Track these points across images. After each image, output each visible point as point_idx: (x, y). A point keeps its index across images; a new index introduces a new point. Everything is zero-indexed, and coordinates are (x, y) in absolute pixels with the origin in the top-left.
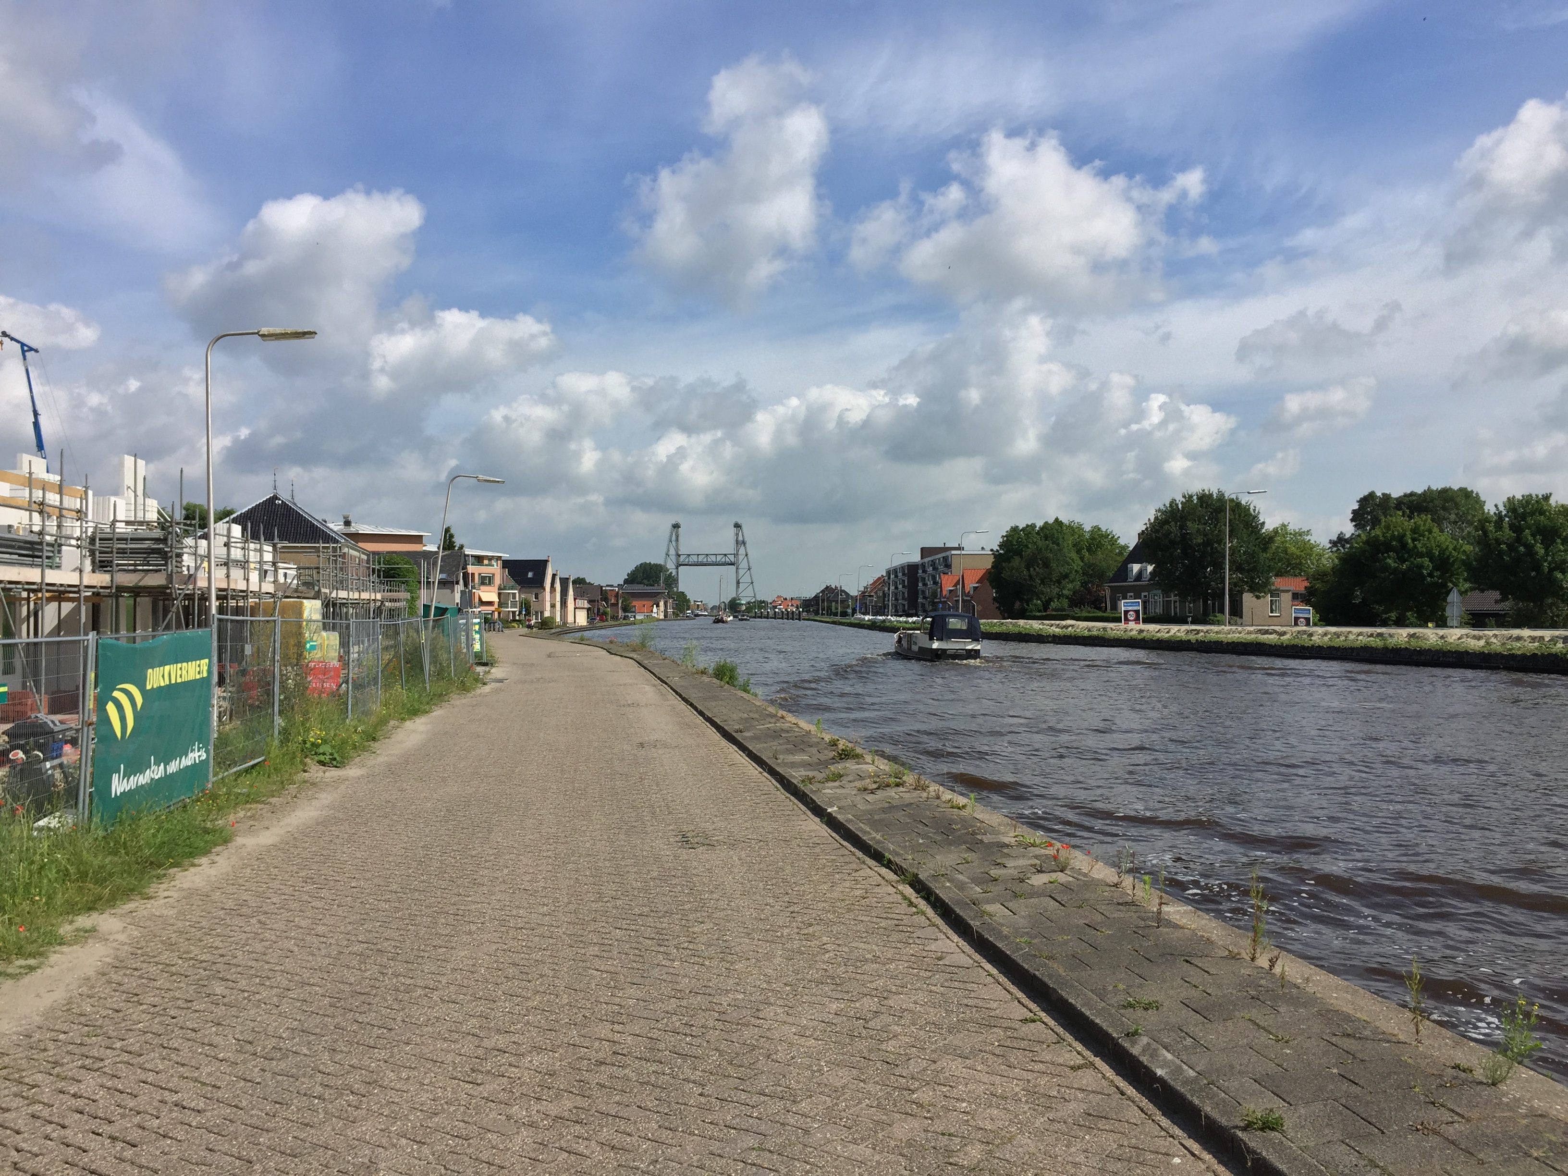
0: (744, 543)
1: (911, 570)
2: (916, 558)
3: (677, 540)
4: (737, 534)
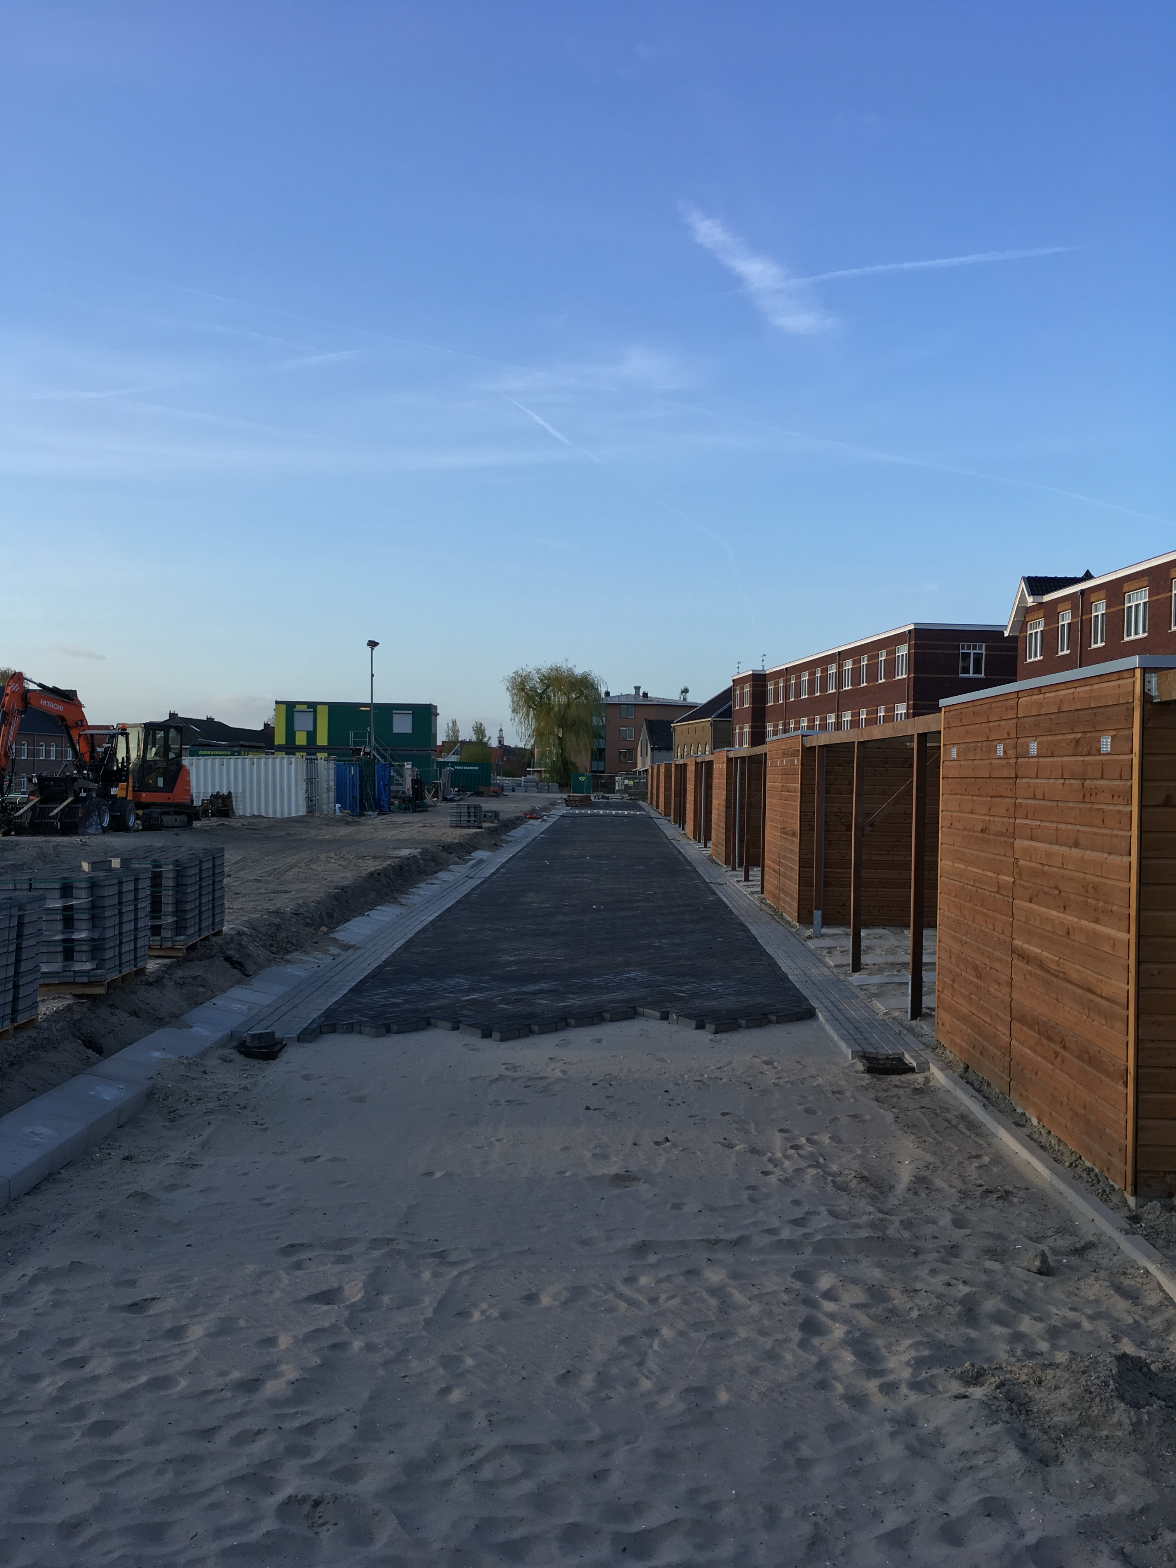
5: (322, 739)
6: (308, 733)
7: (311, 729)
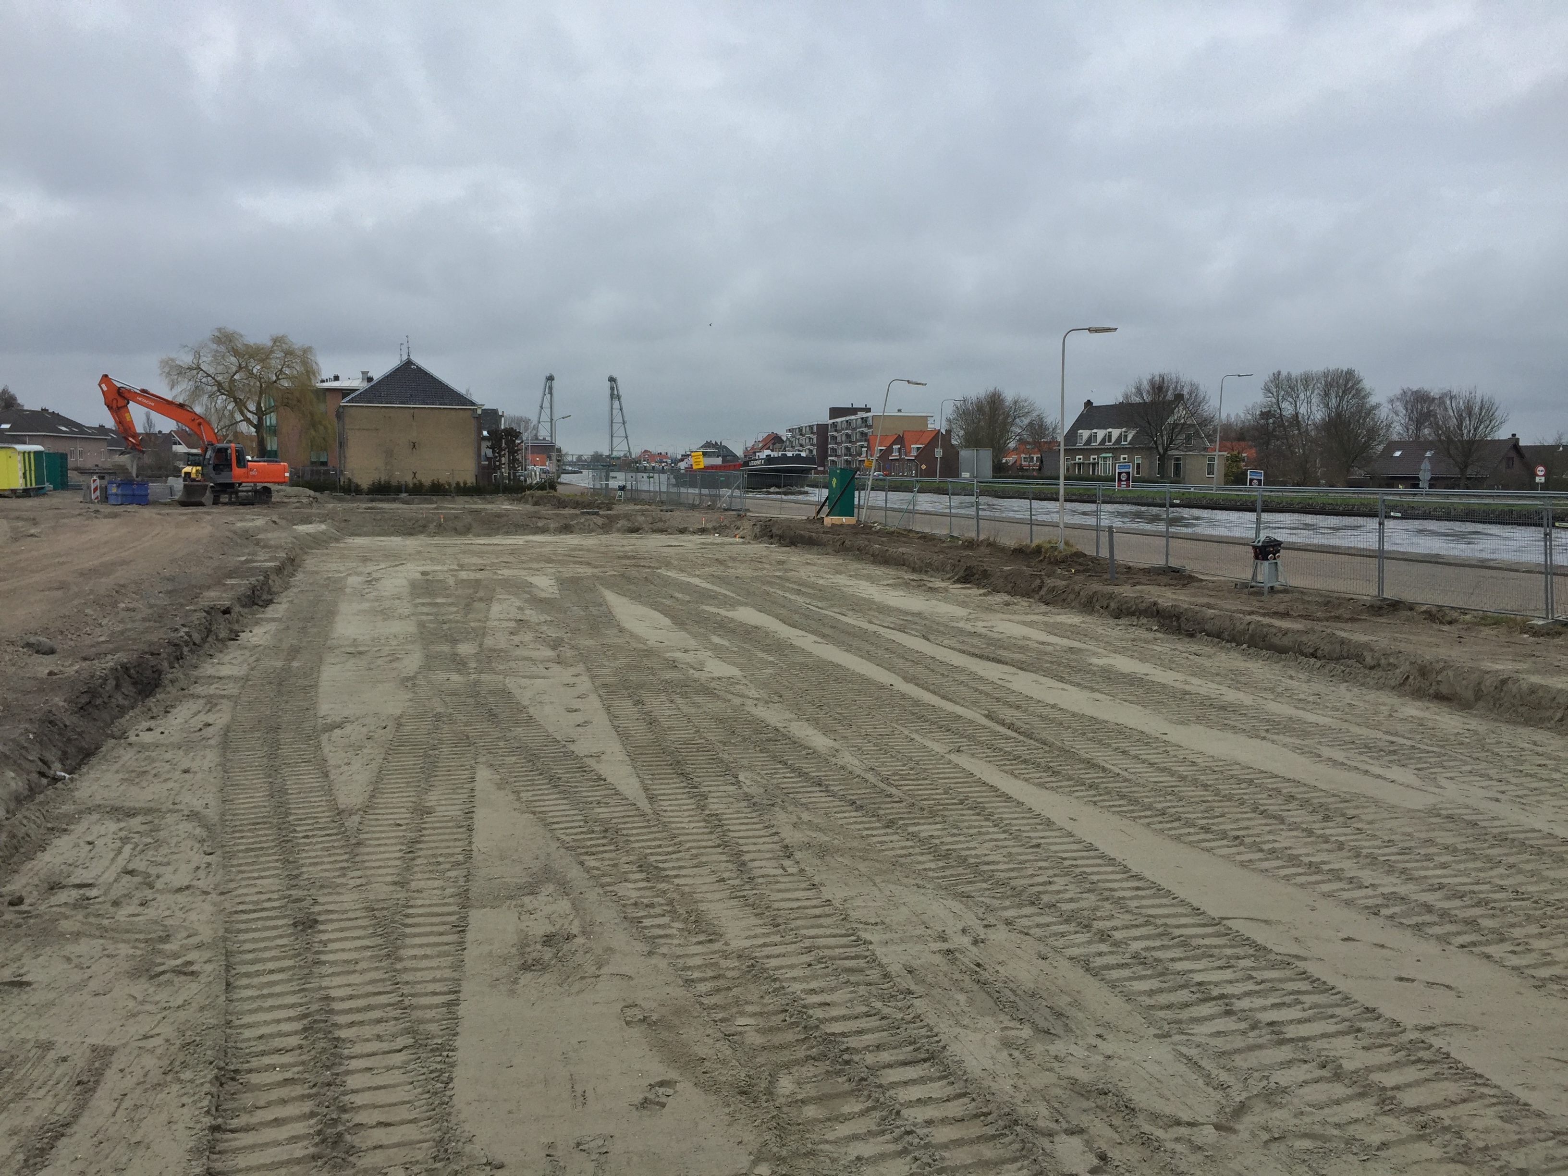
0: (619, 397)
1: (822, 430)
2: (824, 417)
3: (551, 393)
4: (612, 389)
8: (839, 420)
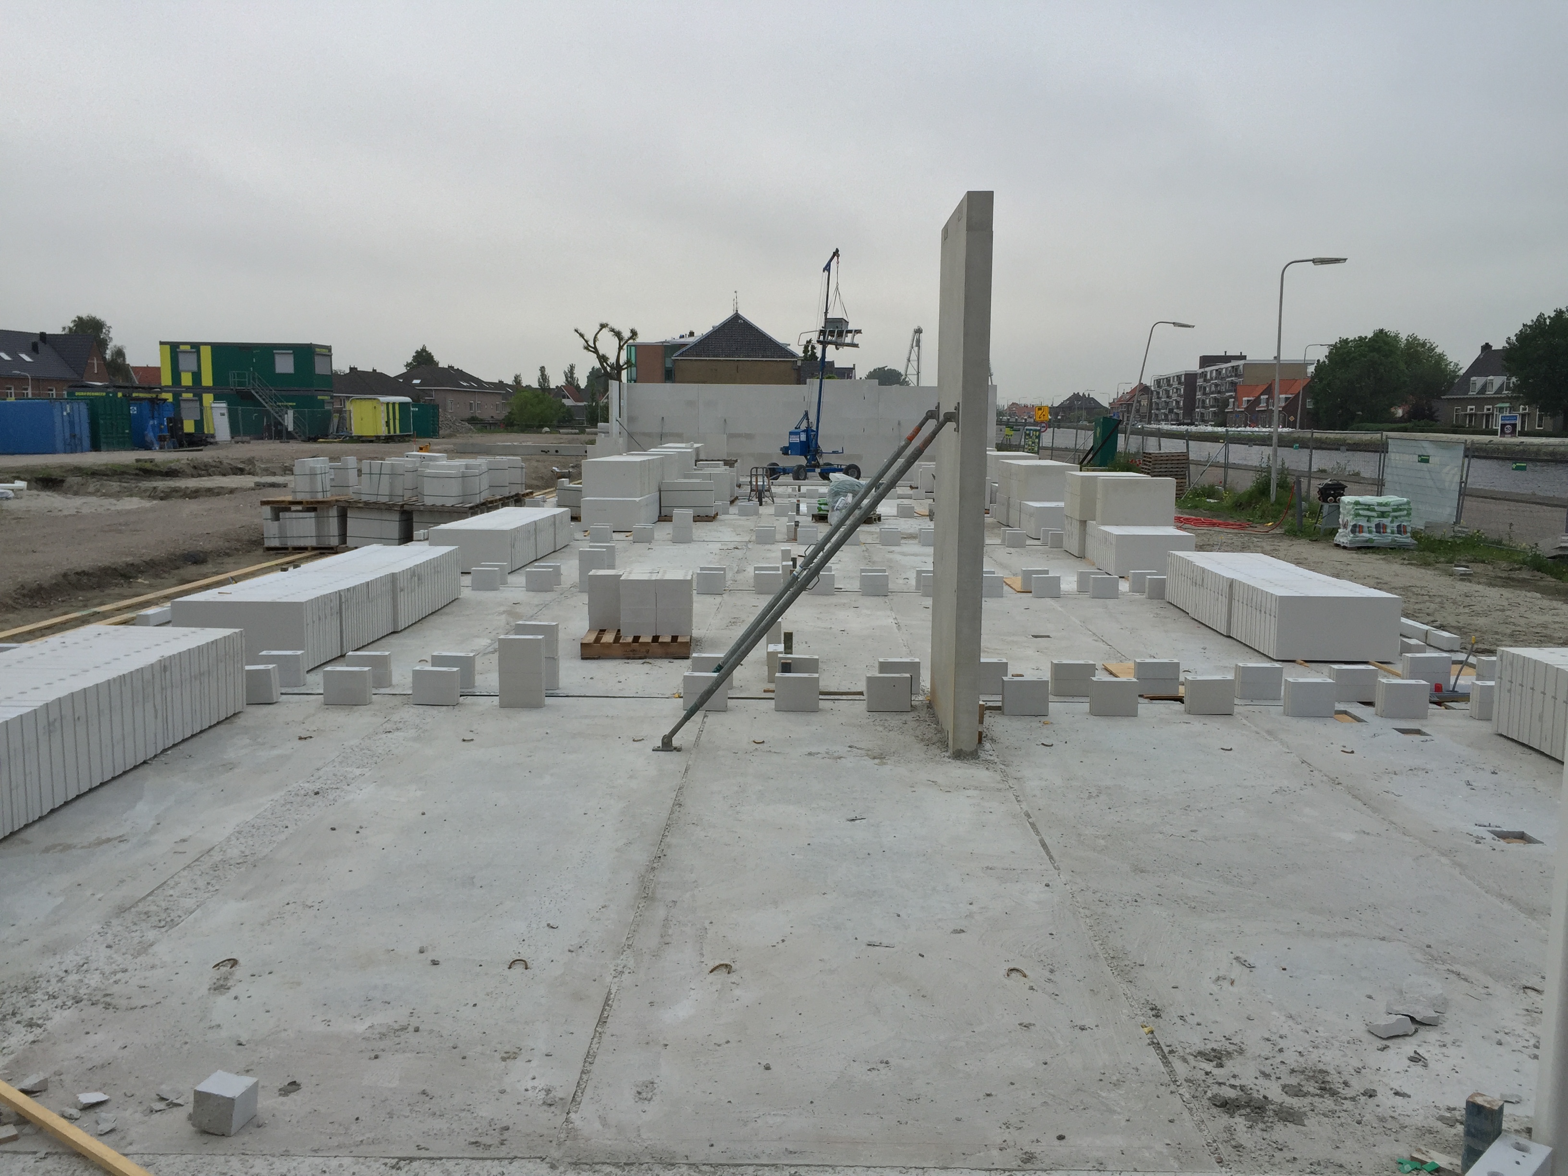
1: (1190, 379)
2: (1194, 366)
3: (918, 345)
5: (207, 380)
6: (194, 374)
7: (195, 369)
8: (1208, 369)
